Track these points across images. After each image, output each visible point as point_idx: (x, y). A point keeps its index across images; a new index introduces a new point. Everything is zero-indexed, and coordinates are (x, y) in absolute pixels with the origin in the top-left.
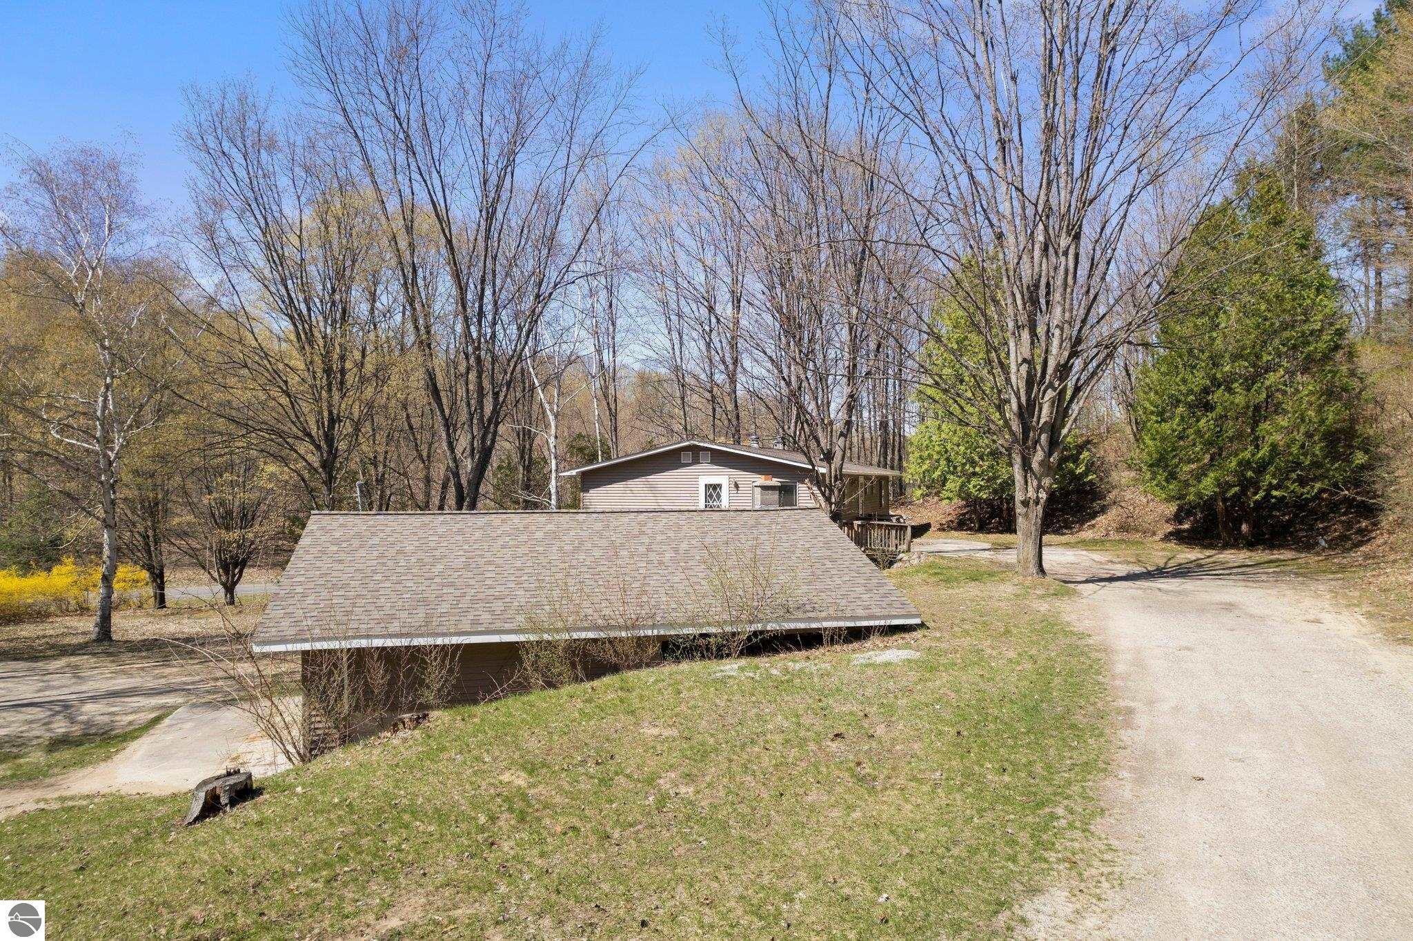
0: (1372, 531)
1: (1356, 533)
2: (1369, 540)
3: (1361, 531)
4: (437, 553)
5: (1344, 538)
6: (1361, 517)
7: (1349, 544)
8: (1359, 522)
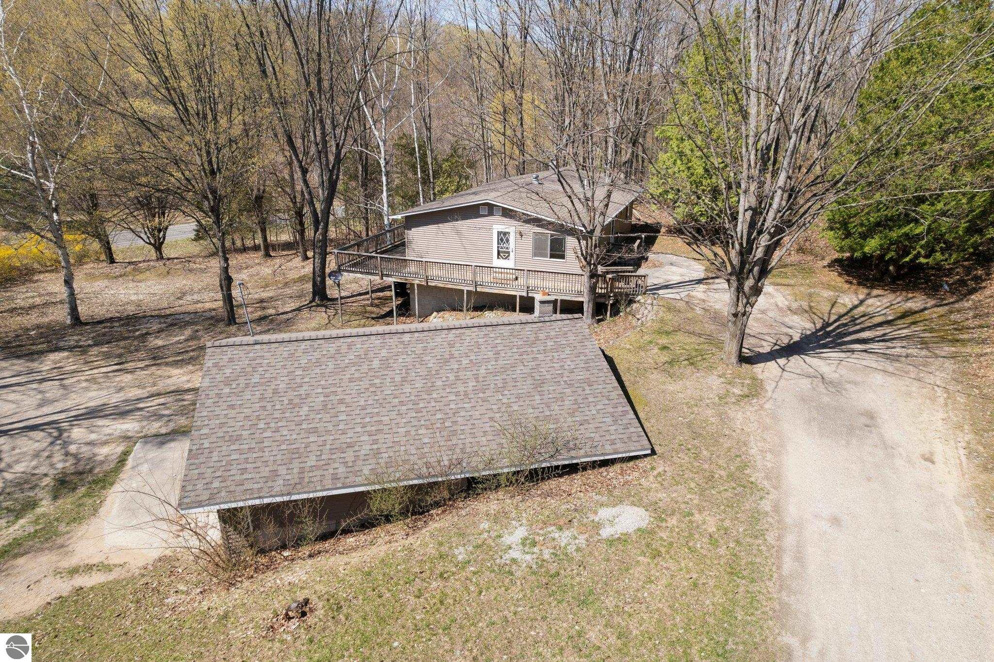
0: (985, 280)
1: (972, 279)
2: (980, 288)
3: (977, 279)
4: (302, 391)
5: (962, 282)
6: (979, 265)
7: (964, 290)
8: (977, 269)
